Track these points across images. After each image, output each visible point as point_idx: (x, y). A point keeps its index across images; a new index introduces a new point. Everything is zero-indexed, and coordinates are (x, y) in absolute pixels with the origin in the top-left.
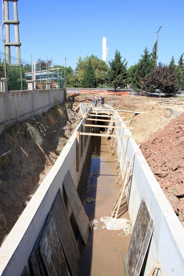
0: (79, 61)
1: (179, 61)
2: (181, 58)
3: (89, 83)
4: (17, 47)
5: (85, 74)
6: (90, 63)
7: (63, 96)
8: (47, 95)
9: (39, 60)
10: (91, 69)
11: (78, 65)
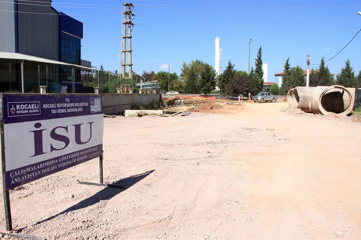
0: (184, 67)
1: (285, 66)
2: (287, 63)
3: (192, 90)
4: (130, 67)
5: (188, 81)
6: (192, 70)
7: (159, 99)
8: (148, 96)
9: (145, 72)
10: (193, 76)
11: (183, 71)
